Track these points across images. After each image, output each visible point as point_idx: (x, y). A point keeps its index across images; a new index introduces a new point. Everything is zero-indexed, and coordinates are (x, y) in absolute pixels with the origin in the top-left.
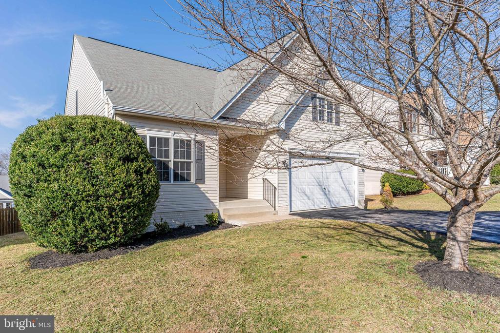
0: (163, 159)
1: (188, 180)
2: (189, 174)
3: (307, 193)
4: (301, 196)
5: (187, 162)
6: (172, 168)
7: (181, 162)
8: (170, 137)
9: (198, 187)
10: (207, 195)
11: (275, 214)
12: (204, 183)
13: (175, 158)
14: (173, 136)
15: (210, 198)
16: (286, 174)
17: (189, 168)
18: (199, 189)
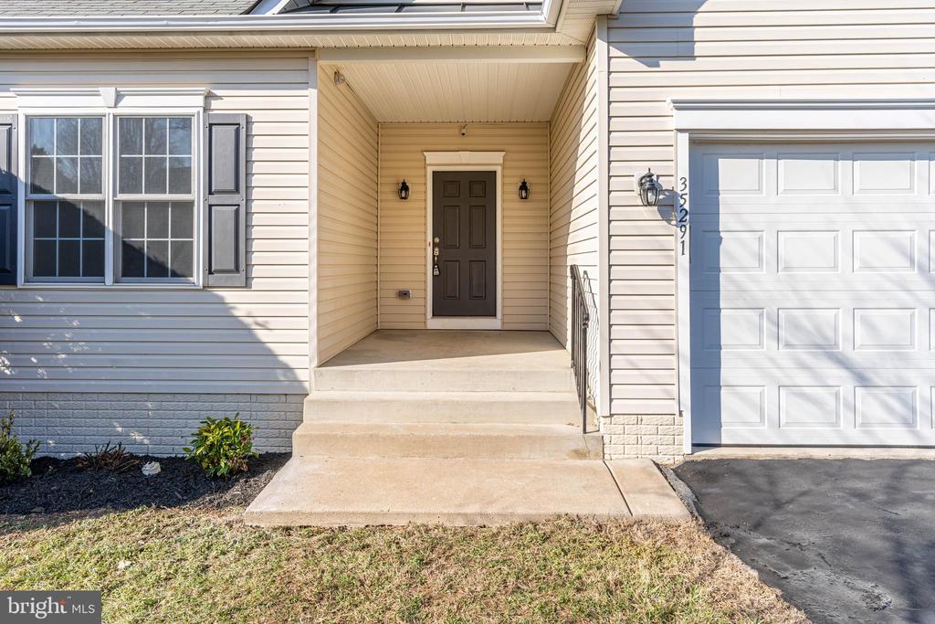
0: (79, 196)
1: (182, 272)
2: (184, 251)
3: (843, 348)
4: (804, 367)
5: (176, 204)
6: (111, 228)
7: (151, 204)
8: (106, 111)
9: (221, 302)
10: (262, 335)
11: (580, 454)
12: (247, 285)
13: (122, 191)
14: (115, 107)
15: (276, 348)
16: (669, 242)
17: (184, 227)
18: (225, 312)
